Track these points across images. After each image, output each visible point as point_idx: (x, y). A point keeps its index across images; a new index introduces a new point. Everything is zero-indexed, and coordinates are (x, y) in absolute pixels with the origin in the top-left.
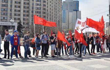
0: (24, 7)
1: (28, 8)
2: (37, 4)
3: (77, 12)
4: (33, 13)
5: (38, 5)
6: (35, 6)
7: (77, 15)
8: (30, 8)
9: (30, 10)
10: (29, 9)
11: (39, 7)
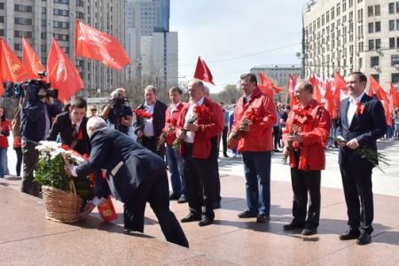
0: (17, 21)
1: (29, 22)
2: (56, 13)
3: (165, 36)
4: (45, 38)
5: (60, 13)
6: (50, 17)
7: (165, 46)
8: (36, 24)
9: (36, 29)
10: (34, 26)
11: (62, 19)
